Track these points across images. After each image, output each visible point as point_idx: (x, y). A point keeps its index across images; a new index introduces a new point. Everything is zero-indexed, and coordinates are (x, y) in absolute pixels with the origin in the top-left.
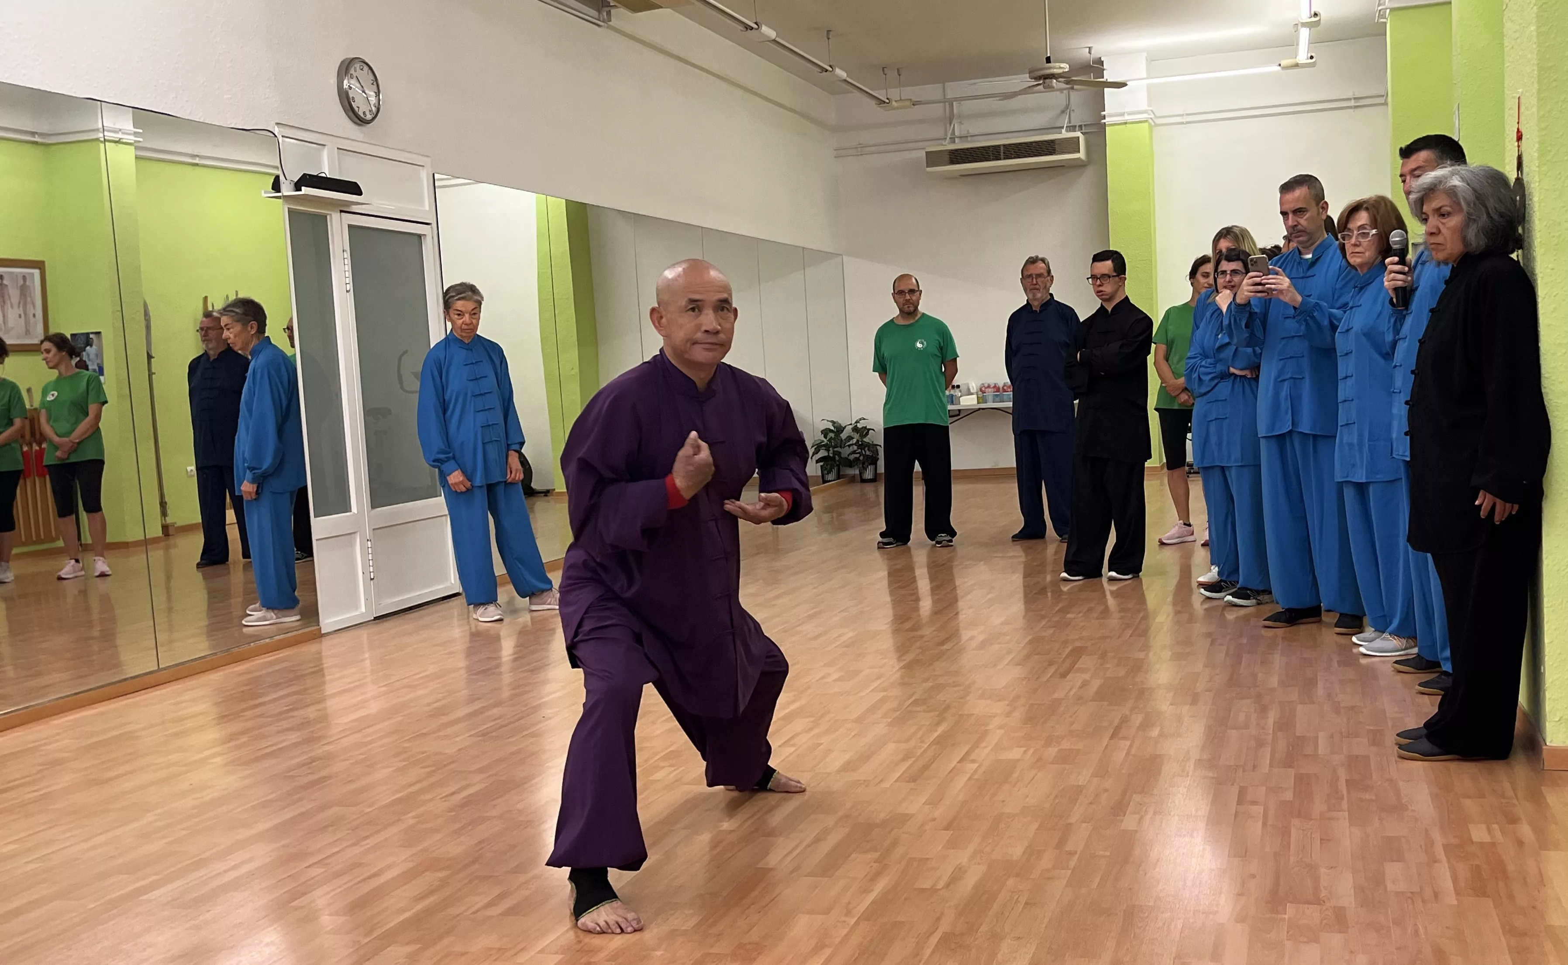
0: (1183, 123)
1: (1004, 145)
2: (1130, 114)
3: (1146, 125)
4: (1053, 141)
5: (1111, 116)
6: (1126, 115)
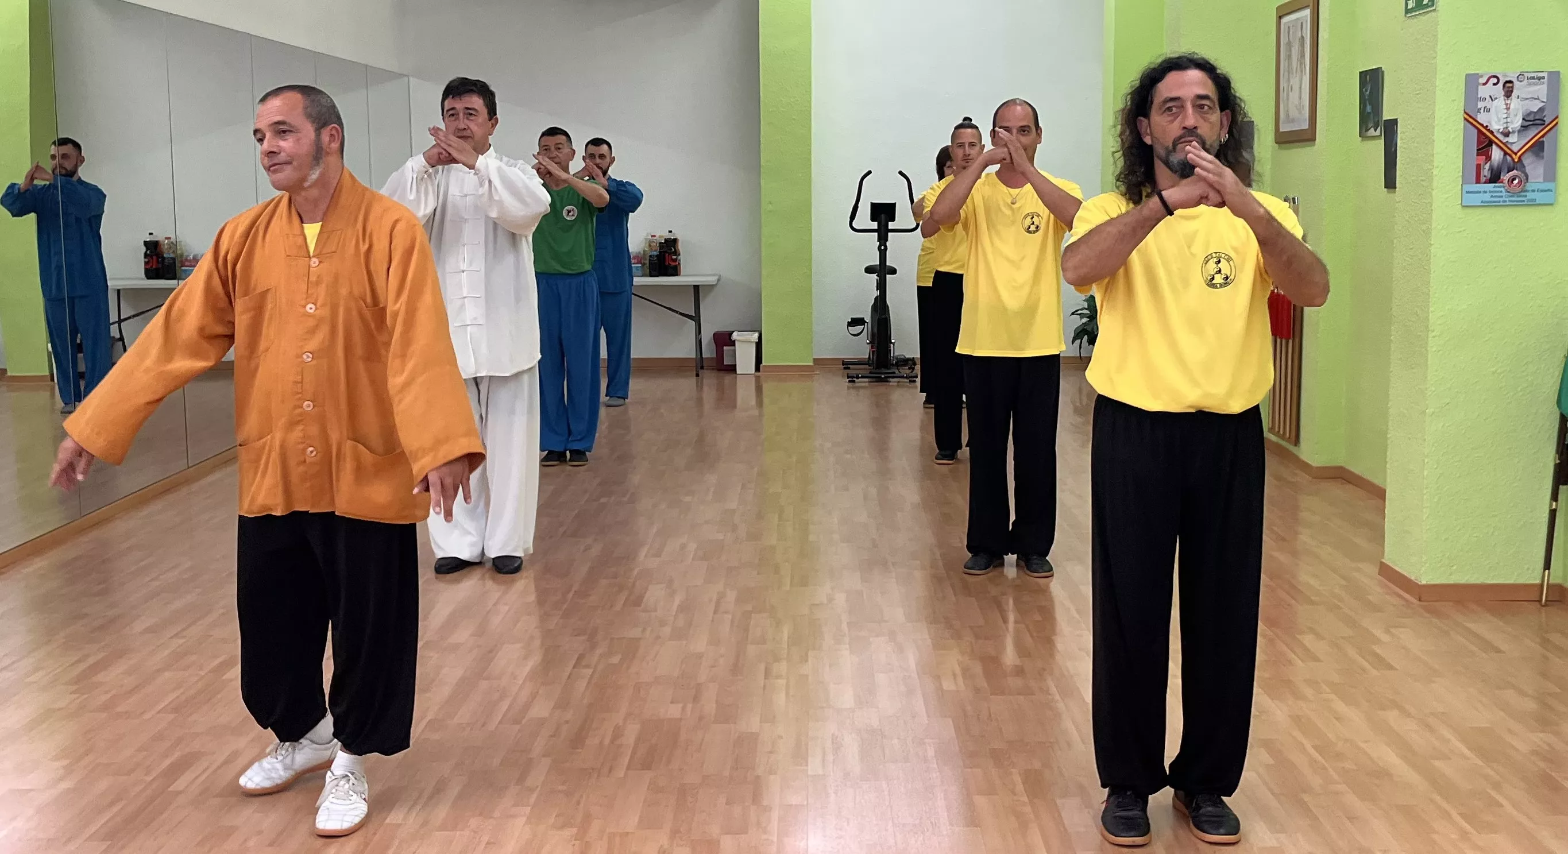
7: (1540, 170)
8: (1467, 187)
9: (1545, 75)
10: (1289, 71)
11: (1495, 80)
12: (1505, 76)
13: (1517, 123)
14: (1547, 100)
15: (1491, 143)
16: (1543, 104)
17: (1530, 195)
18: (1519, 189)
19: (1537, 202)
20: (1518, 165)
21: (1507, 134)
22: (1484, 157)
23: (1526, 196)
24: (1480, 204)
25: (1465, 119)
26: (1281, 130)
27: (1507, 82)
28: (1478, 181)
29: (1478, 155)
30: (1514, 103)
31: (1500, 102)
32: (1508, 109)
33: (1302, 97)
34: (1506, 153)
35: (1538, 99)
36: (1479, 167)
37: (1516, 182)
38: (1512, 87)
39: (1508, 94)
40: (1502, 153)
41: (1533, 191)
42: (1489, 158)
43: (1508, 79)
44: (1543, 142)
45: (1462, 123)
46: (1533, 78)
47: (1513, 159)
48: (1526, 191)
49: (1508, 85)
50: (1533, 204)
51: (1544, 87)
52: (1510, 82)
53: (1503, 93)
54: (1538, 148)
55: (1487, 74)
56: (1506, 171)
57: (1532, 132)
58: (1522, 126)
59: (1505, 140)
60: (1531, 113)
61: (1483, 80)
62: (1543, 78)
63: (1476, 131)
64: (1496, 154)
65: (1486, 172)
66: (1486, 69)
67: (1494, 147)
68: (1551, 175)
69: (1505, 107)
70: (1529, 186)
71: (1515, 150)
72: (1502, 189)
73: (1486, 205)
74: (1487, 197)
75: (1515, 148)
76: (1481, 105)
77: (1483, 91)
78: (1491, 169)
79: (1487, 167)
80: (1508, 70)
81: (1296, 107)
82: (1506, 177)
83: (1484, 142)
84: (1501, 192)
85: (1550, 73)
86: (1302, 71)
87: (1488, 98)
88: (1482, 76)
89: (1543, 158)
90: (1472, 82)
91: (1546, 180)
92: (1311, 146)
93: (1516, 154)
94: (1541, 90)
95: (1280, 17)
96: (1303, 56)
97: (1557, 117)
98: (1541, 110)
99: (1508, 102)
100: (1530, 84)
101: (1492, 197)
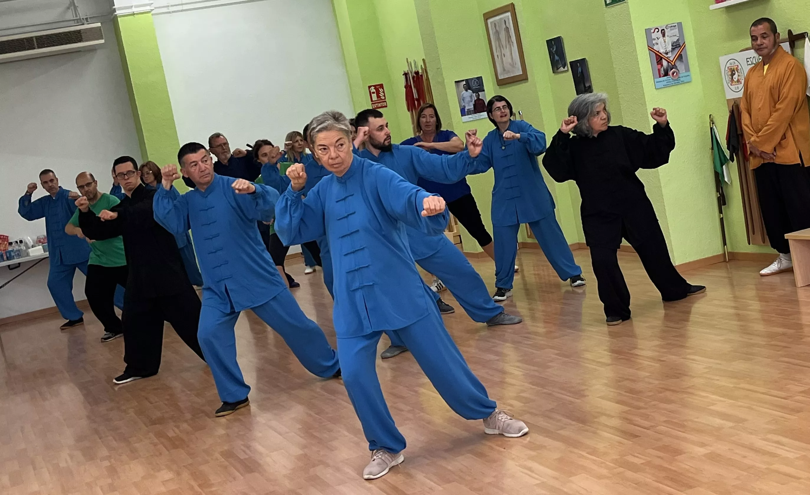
0: (169, 13)
1: (36, 37)
2: (136, 6)
3: (150, 15)
4: (79, 32)
5: (120, 9)
6: (133, 8)
7: (683, 67)
8: (656, 80)
9: (676, 24)
10: (500, 46)
11: (657, 30)
12: (661, 27)
13: (670, 48)
14: (679, 35)
15: (661, 58)
16: (678, 38)
17: (682, 79)
18: (677, 77)
19: (685, 81)
20: (674, 67)
21: (667, 54)
22: (660, 65)
23: (680, 80)
24: (663, 87)
25: (649, 49)
26: (500, 78)
27: (662, 30)
28: (660, 77)
29: (658, 64)
30: (666, 38)
31: (661, 39)
32: (665, 42)
33: (514, 58)
34: (668, 62)
35: (676, 36)
36: (659, 70)
37: (675, 74)
38: (665, 32)
39: (664, 35)
40: (667, 62)
41: (682, 77)
42: (662, 65)
43: (662, 29)
44: (681, 55)
45: (648, 52)
46: (672, 27)
47: (672, 64)
48: (679, 77)
49: (663, 31)
50: (683, 83)
51: (677, 30)
52: (663, 30)
53: (661, 35)
54: (680, 57)
55: (654, 27)
56: (670, 70)
57: (676, 51)
58: (672, 49)
59: (667, 56)
60: (674, 42)
61: (652, 31)
62: (676, 26)
63: (654, 54)
64: (665, 63)
65: (662, 72)
66: (653, 26)
67: (663, 59)
68: (687, 69)
69: (663, 41)
70: (680, 75)
71: (672, 60)
72: (670, 78)
73: (666, 86)
74: (665, 83)
75: (671, 59)
76: (654, 42)
77: (654, 36)
78: (664, 69)
79: (662, 69)
80: (661, 25)
81: (510, 64)
82: (670, 73)
83: (659, 58)
84: (670, 80)
85: (677, 23)
86: (510, 45)
87: (656, 39)
88: (652, 29)
89: (683, 62)
90: (648, 32)
91: (686, 72)
92: (525, 83)
93: (672, 62)
94: (676, 31)
95: (487, 19)
96: (509, 37)
97: (684, 43)
98: (678, 40)
99: (664, 39)
100: (671, 30)
101: (667, 82)
